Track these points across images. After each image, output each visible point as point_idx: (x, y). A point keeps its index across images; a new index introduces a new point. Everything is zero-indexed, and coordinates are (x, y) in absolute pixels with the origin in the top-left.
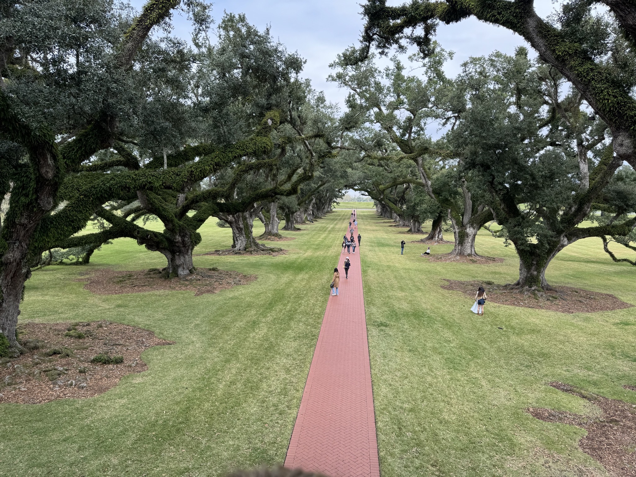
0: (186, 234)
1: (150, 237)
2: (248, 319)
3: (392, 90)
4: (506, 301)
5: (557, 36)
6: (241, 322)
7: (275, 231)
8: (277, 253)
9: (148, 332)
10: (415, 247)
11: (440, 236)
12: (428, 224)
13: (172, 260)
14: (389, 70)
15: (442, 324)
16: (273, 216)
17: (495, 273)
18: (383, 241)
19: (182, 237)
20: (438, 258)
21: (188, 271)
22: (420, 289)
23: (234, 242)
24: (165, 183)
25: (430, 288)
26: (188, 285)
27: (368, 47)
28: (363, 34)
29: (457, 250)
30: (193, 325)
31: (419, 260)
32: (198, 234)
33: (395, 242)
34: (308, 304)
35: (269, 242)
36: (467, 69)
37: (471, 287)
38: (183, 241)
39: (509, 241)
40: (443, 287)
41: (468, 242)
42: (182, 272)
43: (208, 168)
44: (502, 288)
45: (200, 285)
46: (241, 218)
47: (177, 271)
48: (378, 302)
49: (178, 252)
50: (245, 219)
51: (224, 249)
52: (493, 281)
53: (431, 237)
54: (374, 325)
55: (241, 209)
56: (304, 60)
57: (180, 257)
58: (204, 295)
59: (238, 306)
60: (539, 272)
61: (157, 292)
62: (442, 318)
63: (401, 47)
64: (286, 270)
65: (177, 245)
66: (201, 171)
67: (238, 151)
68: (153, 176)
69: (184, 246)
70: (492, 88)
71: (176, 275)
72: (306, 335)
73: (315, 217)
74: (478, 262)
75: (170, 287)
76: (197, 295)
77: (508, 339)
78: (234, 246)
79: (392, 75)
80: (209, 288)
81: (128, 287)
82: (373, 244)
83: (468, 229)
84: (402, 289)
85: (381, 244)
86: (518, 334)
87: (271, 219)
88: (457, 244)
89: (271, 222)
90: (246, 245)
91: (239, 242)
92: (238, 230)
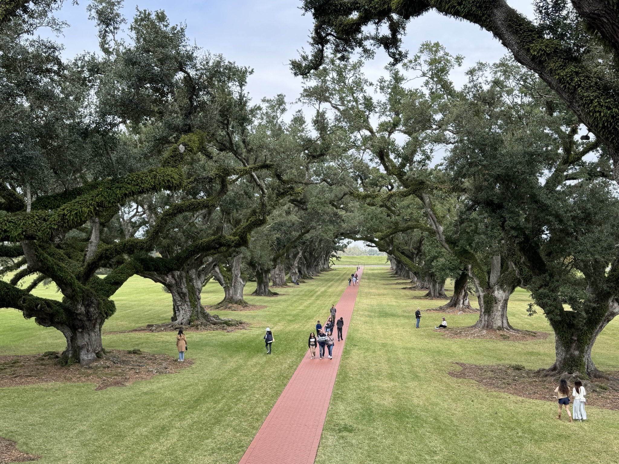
0: (92, 302)
1: (41, 307)
2: (157, 423)
3: (389, 107)
4: (535, 393)
5: (532, 31)
6: (145, 427)
7: (238, 297)
8: (234, 327)
9: (8, 443)
10: (429, 317)
11: (466, 302)
12: (450, 283)
13: (72, 340)
14: (385, 82)
15: (434, 428)
16: (236, 276)
17: (532, 354)
18: (387, 309)
19: (85, 307)
20: (457, 332)
21: (94, 355)
22: (417, 376)
23: (175, 313)
25: (433, 375)
26: (90, 375)
27: (322, 51)
28: (313, 35)
29: (483, 322)
30: (75, 432)
31: (429, 336)
32: (112, 302)
33: (404, 311)
34: (250, 400)
35: (228, 312)
36: (475, 78)
37: (490, 374)
38: (88, 312)
39: (536, 308)
40: (452, 374)
41: (497, 310)
42: (85, 356)
44: (532, 375)
45: (107, 374)
46: (184, 280)
47: (79, 354)
48: (351, 395)
49: (81, 328)
50: (190, 280)
51: (160, 323)
52: (524, 364)
53: (454, 304)
54: (334, 430)
55: (175, 267)
56: (250, 70)
57: (83, 335)
58: (109, 388)
59: (149, 405)
60: (582, 352)
61: (44, 385)
62: (436, 419)
63: (366, 51)
64: (238, 351)
65: (79, 318)
67: (129, 186)
68: (10, 222)
69: (89, 320)
70: (520, 103)
71: (77, 360)
72: (231, 445)
73: (303, 277)
74: (511, 338)
75: (65, 377)
76: (99, 388)
77: (520, 448)
78: (174, 319)
79: (389, 88)
80: (119, 379)
81: (7, 378)
82: (373, 314)
83: (496, 292)
84: (391, 377)
85: (384, 314)
86: (536, 441)
87: (233, 280)
88: (482, 313)
89: (233, 285)
90: (191, 317)
91: (181, 312)
92: (180, 296)
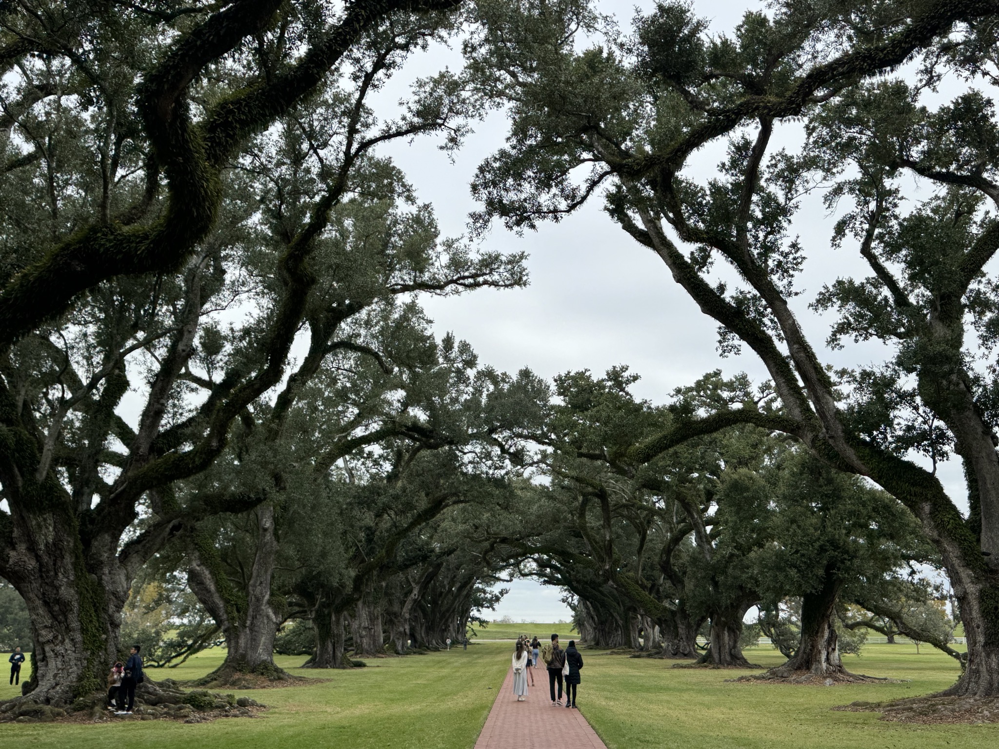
7: (259, 655)
11: (835, 658)
16: (258, 600)
23: (35, 669)
53: (804, 663)
78: (31, 686)
87: (250, 612)
88: (979, 647)
89: (248, 623)
90: (80, 678)
91: (52, 664)
92: (51, 612)
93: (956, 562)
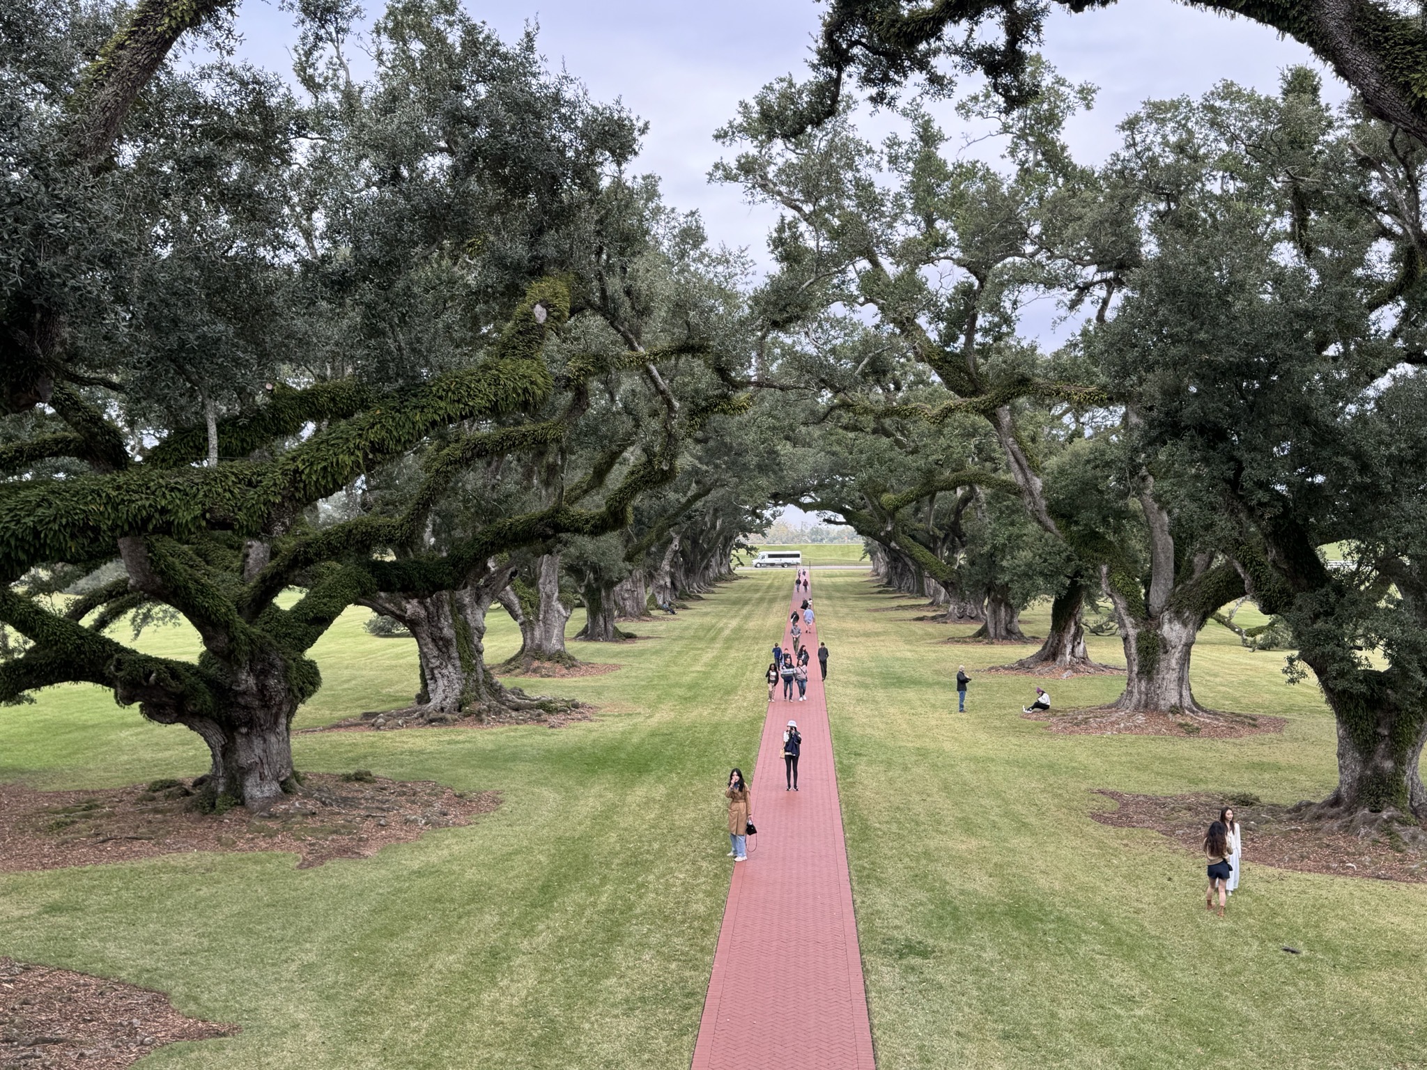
0: (272, 666)
1: (158, 679)
2: (474, 942)
3: (909, 204)
4: (1302, 857)
5: (1413, 44)
6: (451, 952)
7: (554, 644)
8: (562, 716)
9: (148, 996)
10: (1000, 685)
11: (1079, 650)
12: (1039, 612)
13: (226, 753)
14: (899, 145)
15: (1105, 943)
16: (549, 597)
17: (1261, 767)
18: (898, 669)
19: (257, 677)
20: (1077, 720)
21: (275, 786)
22: (1025, 825)
23: (425, 685)
24: (210, 510)
25: (1058, 820)
26: (276, 832)
27: (837, 82)
28: (821, 43)
29: (1136, 695)
30: (293, 967)
31: (1016, 730)
32: (312, 665)
33: (937, 672)
34: (668, 886)
35: (535, 679)
36: (1138, 138)
37: (1187, 816)
38: (262, 689)
39: (1301, 665)
40: (1099, 817)
41: (1168, 668)
42: (256, 790)
43: (347, 459)
44: (1285, 817)
45: (314, 830)
46: (447, 608)
47: (242, 786)
48: (894, 871)
49: (245, 725)
50: (458, 608)
51: (392, 707)
52: (1256, 792)
53: (1051, 654)
54: (886, 952)
55: (448, 580)
56: (640, 124)
57: (250, 742)
58: (328, 863)
59: (438, 900)
60: (1400, 762)
61: (176, 859)
62: (1104, 922)
63: (935, 80)
64: (595, 772)
65: (241, 701)
66: (325, 468)
67: (442, 404)
69: (266, 706)
71: (237, 797)
72: (666, 991)
73: (681, 596)
74: (1204, 731)
75: (219, 840)
76: (305, 865)
77: (1318, 985)
78: (423, 698)
79: (909, 159)
80: (345, 840)
81: (84, 844)
82: (869, 680)
83: (1166, 627)
84: (968, 827)
85: (894, 680)
86: (1347, 969)
87: (542, 607)
88: (1134, 675)
89: (541, 617)
90: (462, 693)
91: (440, 682)
92: (437, 645)
93: (1122, 611)
